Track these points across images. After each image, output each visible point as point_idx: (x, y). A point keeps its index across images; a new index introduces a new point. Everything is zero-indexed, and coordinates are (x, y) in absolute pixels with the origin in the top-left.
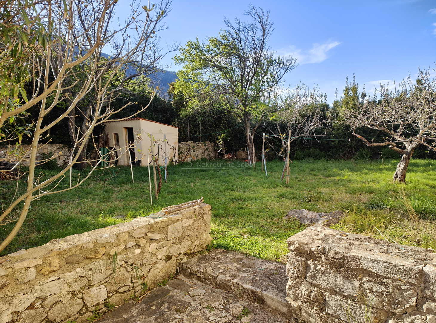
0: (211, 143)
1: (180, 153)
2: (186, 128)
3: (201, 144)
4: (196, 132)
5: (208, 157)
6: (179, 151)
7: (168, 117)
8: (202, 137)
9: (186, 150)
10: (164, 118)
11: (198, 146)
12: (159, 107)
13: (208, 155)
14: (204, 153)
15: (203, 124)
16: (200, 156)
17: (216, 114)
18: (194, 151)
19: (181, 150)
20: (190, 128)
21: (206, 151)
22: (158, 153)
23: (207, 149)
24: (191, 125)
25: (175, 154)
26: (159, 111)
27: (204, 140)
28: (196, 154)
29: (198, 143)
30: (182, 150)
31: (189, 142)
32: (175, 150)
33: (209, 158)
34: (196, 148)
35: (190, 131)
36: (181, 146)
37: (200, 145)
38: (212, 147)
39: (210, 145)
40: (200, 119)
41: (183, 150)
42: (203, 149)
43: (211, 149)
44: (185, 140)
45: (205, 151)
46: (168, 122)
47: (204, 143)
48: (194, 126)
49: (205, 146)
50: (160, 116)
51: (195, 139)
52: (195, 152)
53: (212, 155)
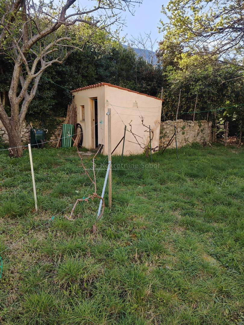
0: (208, 122)
1: (163, 135)
2: (176, 101)
3: (195, 124)
4: (189, 108)
5: (202, 141)
6: (161, 133)
7: (154, 86)
8: (196, 114)
9: (171, 132)
10: (149, 87)
11: (190, 126)
12: (144, 73)
13: (202, 138)
14: (198, 135)
15: (201, 96)
16: (191, 140)
17: (225, 78)
18: (183, 133)
19: (164, 132)
20: (181, 102)
21: (200, 134)
22: (124, 137)
23: (202, 131)
24: (183, 98)
25: (151, 140)
26: (143, 79)
27: (199, 118)
28: (186, 138)
29: (190, 123)
30: (166, 132)
31: (177, 121)
32: (151, 133)
33: (203, 143)
34: (187, 128)
35: (181, 107)
36: (165, 127)
37: (193, 125)
38: (209, 127)
39: (206, 126)
40: (197, 88)
41: (168, 132)
42: (196, 131)
43: (208, 131)
44: (172, 118)
45: (198, 133)
46: (153, 93)
47: (199, 122)
48: (187, 99)
49: (200, 126)
50: (144, 85)
51: (185, 117)
52: (184, 135)
53: (208, 139)
